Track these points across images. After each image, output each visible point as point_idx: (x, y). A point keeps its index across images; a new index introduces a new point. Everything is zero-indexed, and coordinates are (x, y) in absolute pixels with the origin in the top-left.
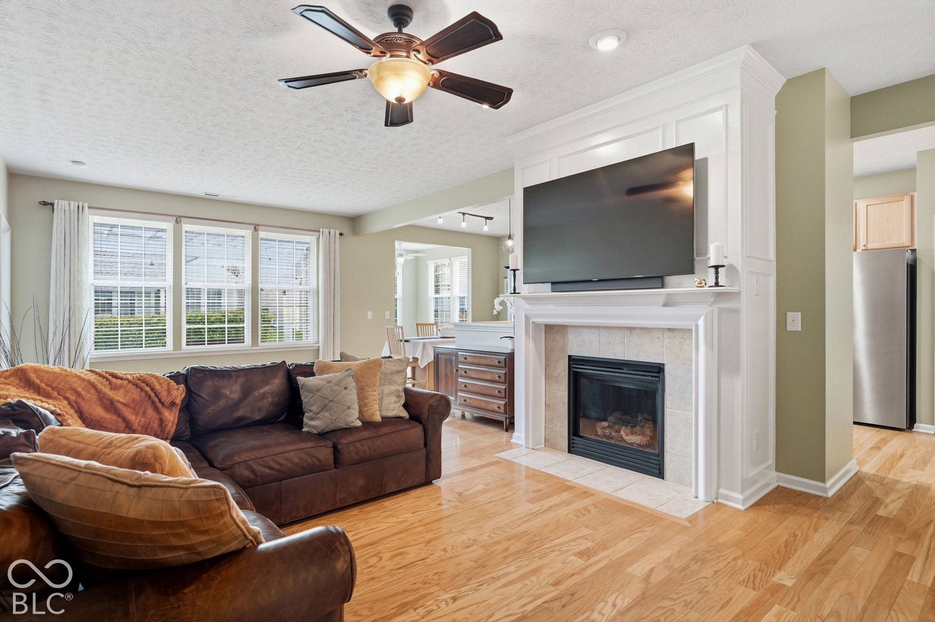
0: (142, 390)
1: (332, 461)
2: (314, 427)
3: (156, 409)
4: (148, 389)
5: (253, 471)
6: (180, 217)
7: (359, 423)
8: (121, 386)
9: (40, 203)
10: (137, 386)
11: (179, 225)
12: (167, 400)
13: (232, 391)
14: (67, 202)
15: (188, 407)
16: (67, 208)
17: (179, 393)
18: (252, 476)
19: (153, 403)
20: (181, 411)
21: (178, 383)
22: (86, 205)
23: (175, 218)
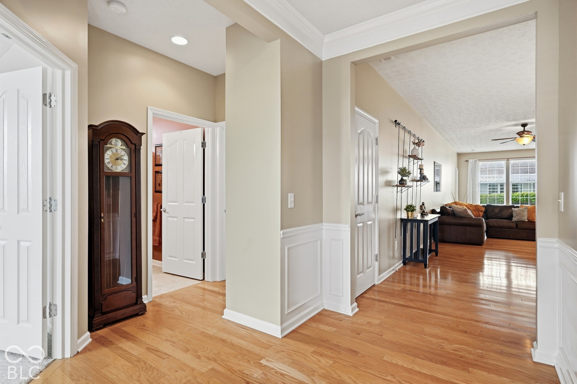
0: (476, 208)
1: (515, 227)
2: (514, 220)
3: (478, 212)
4: (477, 208)
5: (493, 224)
6: (508, 159)
7: (527, 220)
8: (472, 207)
9: (465, 161)
10: (475, 207)
11: (508, 161)
12: (480, 210)
13: (497, 211)
14: (472, 160)
15: (485, 212)
16: (472, 162)
17: (483, 209)
18: (493, 225)
19: (478, 210)
20: (484, 213)
21: (483, 207)
22: (477, 160)
23: (506, 159)
